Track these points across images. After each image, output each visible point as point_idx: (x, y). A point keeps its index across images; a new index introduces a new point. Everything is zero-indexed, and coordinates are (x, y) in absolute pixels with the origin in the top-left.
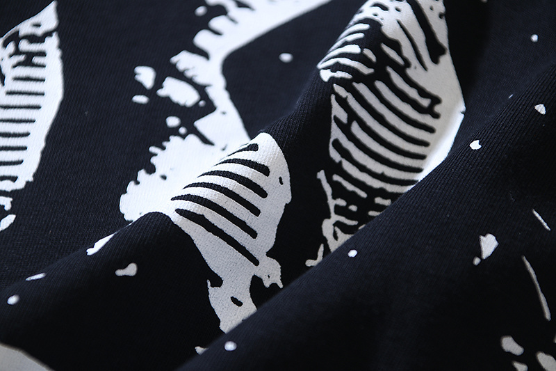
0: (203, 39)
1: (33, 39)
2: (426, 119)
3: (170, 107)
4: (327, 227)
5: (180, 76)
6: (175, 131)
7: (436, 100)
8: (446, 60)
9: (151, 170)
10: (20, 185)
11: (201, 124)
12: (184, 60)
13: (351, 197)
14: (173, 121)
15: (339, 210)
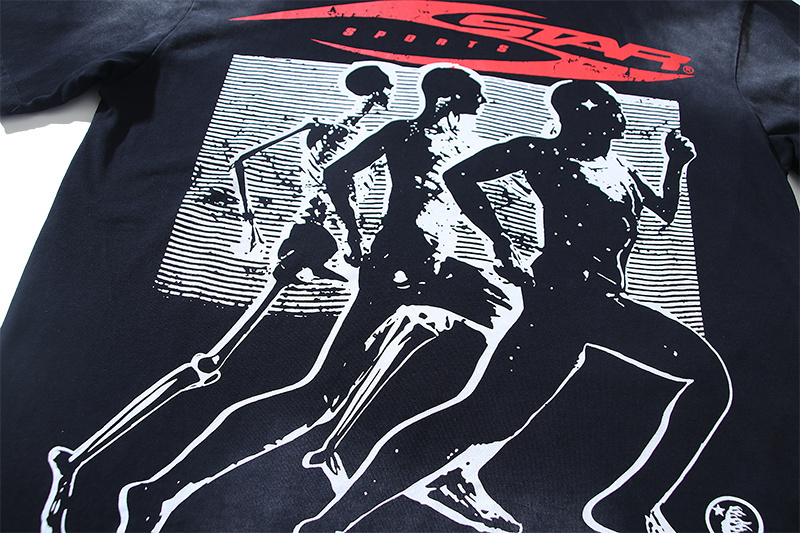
0: (435, 167)
1: (380, 166)
2: (532, 210)
3: (428, 190)
4: (512, 247)
5: (430, 180)
6: (431, 198)
7: (533, 205)
8: (533, 192)
9: (425, 211)
10: (383, 216)
11: (439, 196)
12: (430, 175)
13: (516, 237)
14: (430, 195)
15: (514, 241)
